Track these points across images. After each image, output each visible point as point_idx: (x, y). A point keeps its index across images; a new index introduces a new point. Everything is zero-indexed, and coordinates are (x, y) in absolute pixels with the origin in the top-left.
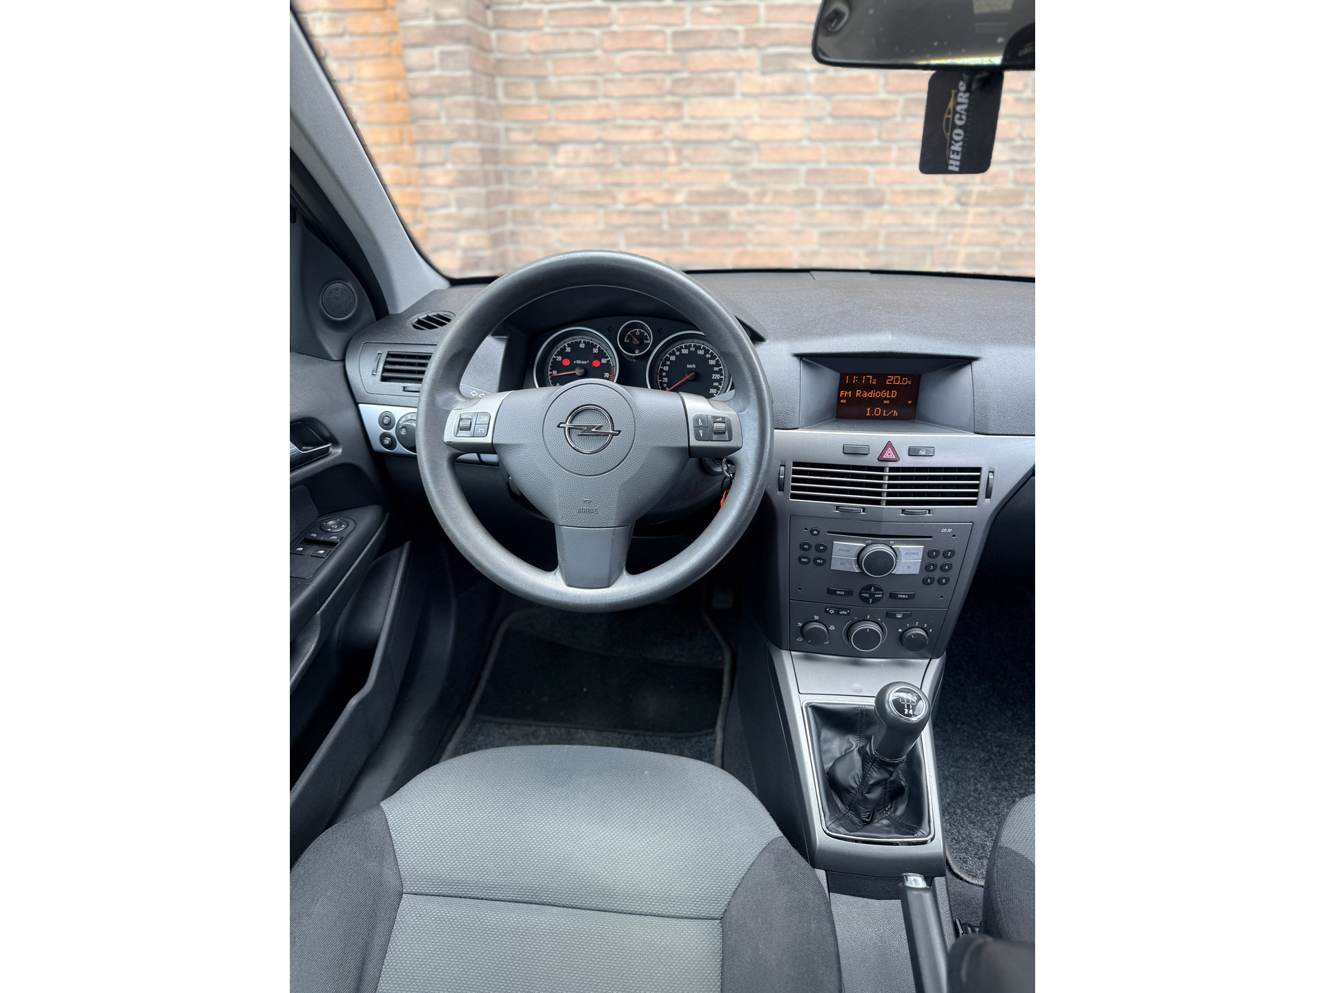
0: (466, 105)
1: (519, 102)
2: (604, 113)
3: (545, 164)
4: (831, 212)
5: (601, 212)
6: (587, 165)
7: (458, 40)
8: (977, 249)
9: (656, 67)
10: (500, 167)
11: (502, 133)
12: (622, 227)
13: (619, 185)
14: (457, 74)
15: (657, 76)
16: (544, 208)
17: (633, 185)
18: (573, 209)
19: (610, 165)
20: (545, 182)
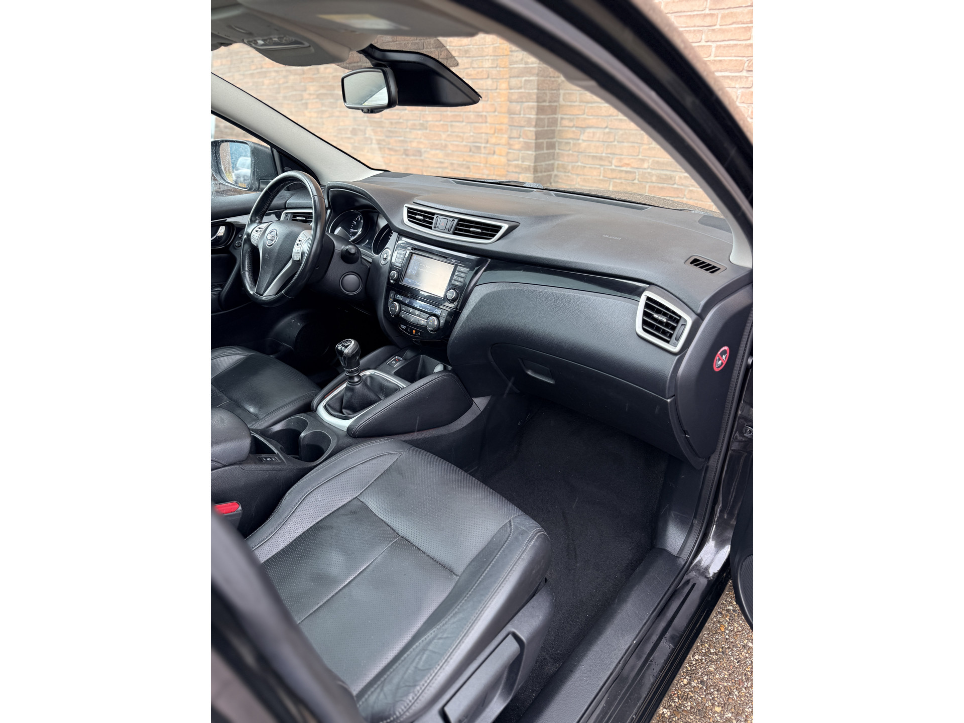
0: (532, 108)
1: (569, 104)
3: (578, 139)
5: (602, 168)
6: (599, 141)
7: (533, 75)
10: (555, 140)
11: (559, 119)
12: (613, 178)
13: (614, 154)
14: (531, 91)
16: (574, 164)
17: (622, 155)
18: (588, 166)
19: (611, 142)
20: (576, 149)
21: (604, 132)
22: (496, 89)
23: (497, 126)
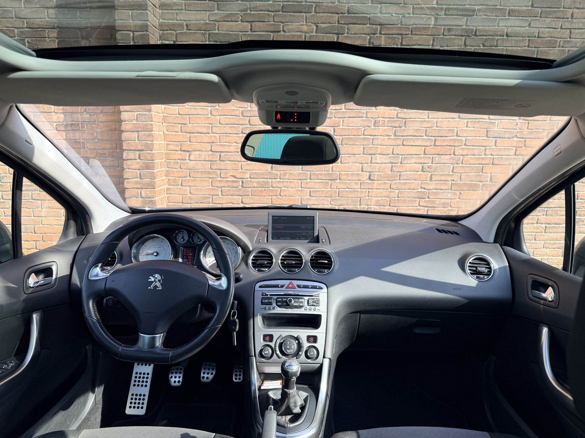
1: (173, 133)
2: (213, 139)
3: (186, 160)
4: (315, 182)
5: (210, 180)
6: (205, 160)
8: (380, 199)
9: (236, 123)
10: (164, 160)
12: (221, 187)
15: (237, 126)
16: (185, 178)
17: (227, 170)
18: (197, 179)
19: (216, 161)
20: (185, 167)
21: (209, 154)
22: (95, 121)
23: (99, 151)
